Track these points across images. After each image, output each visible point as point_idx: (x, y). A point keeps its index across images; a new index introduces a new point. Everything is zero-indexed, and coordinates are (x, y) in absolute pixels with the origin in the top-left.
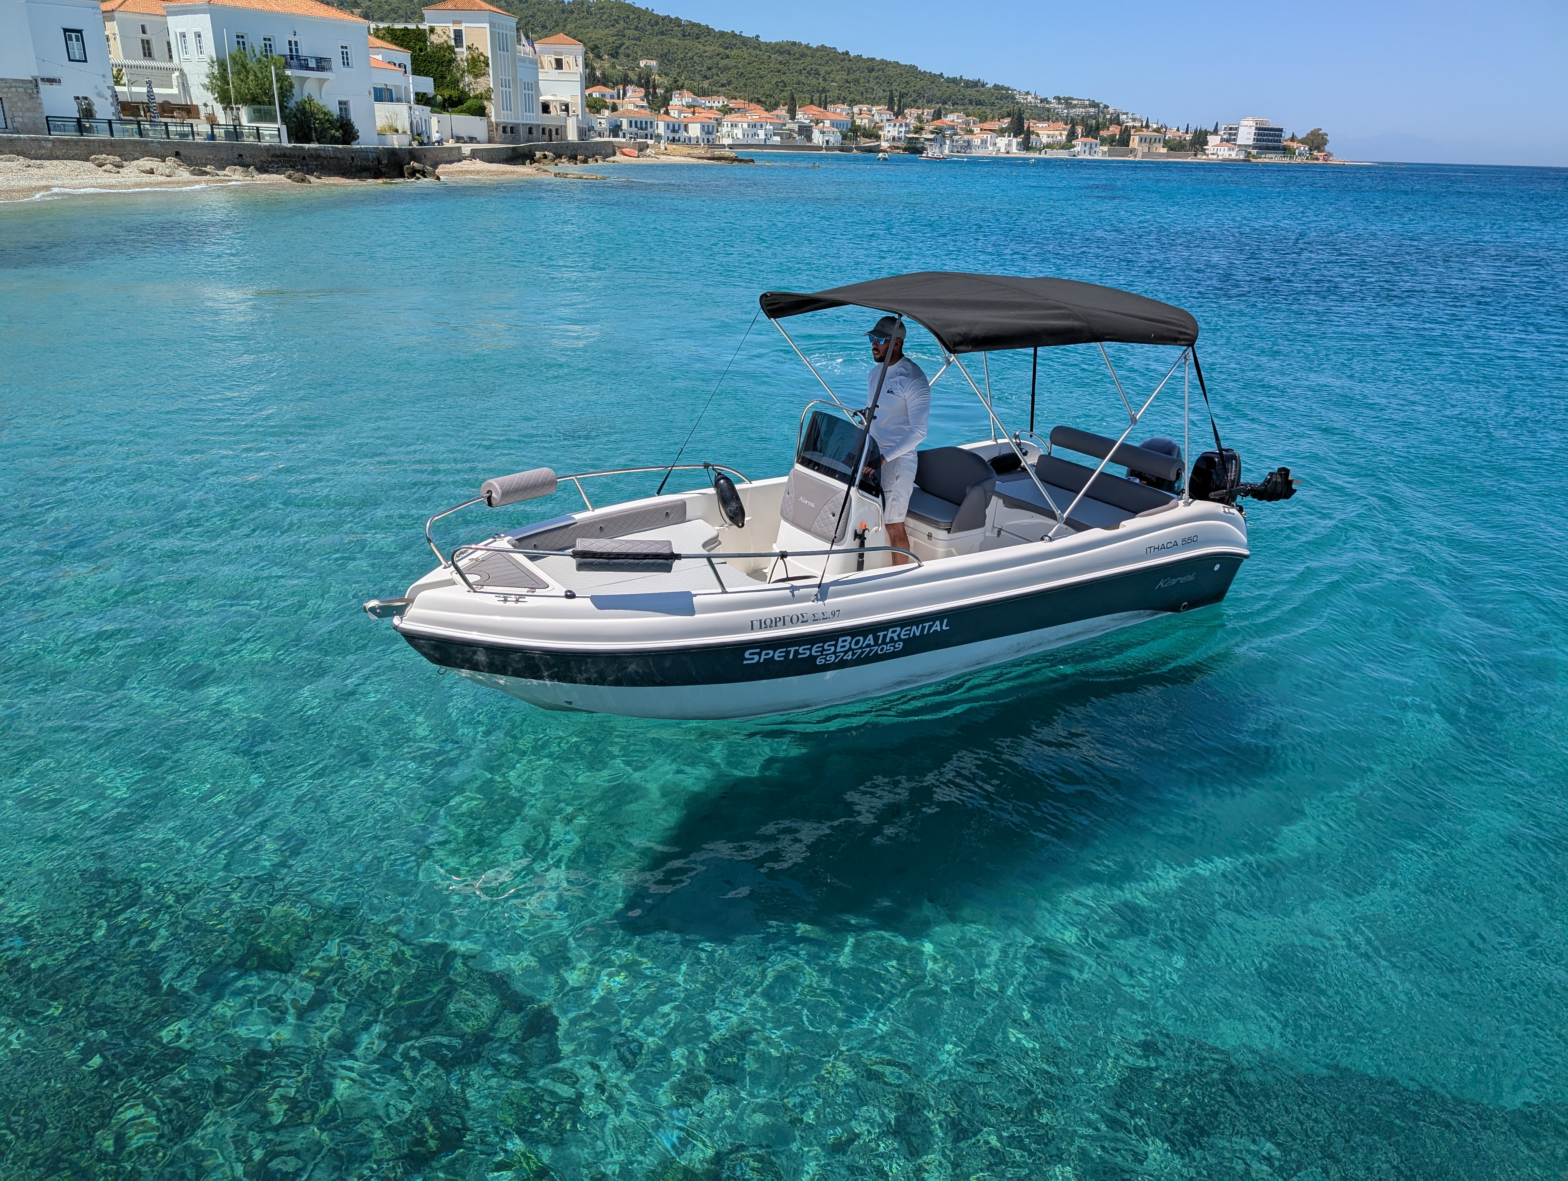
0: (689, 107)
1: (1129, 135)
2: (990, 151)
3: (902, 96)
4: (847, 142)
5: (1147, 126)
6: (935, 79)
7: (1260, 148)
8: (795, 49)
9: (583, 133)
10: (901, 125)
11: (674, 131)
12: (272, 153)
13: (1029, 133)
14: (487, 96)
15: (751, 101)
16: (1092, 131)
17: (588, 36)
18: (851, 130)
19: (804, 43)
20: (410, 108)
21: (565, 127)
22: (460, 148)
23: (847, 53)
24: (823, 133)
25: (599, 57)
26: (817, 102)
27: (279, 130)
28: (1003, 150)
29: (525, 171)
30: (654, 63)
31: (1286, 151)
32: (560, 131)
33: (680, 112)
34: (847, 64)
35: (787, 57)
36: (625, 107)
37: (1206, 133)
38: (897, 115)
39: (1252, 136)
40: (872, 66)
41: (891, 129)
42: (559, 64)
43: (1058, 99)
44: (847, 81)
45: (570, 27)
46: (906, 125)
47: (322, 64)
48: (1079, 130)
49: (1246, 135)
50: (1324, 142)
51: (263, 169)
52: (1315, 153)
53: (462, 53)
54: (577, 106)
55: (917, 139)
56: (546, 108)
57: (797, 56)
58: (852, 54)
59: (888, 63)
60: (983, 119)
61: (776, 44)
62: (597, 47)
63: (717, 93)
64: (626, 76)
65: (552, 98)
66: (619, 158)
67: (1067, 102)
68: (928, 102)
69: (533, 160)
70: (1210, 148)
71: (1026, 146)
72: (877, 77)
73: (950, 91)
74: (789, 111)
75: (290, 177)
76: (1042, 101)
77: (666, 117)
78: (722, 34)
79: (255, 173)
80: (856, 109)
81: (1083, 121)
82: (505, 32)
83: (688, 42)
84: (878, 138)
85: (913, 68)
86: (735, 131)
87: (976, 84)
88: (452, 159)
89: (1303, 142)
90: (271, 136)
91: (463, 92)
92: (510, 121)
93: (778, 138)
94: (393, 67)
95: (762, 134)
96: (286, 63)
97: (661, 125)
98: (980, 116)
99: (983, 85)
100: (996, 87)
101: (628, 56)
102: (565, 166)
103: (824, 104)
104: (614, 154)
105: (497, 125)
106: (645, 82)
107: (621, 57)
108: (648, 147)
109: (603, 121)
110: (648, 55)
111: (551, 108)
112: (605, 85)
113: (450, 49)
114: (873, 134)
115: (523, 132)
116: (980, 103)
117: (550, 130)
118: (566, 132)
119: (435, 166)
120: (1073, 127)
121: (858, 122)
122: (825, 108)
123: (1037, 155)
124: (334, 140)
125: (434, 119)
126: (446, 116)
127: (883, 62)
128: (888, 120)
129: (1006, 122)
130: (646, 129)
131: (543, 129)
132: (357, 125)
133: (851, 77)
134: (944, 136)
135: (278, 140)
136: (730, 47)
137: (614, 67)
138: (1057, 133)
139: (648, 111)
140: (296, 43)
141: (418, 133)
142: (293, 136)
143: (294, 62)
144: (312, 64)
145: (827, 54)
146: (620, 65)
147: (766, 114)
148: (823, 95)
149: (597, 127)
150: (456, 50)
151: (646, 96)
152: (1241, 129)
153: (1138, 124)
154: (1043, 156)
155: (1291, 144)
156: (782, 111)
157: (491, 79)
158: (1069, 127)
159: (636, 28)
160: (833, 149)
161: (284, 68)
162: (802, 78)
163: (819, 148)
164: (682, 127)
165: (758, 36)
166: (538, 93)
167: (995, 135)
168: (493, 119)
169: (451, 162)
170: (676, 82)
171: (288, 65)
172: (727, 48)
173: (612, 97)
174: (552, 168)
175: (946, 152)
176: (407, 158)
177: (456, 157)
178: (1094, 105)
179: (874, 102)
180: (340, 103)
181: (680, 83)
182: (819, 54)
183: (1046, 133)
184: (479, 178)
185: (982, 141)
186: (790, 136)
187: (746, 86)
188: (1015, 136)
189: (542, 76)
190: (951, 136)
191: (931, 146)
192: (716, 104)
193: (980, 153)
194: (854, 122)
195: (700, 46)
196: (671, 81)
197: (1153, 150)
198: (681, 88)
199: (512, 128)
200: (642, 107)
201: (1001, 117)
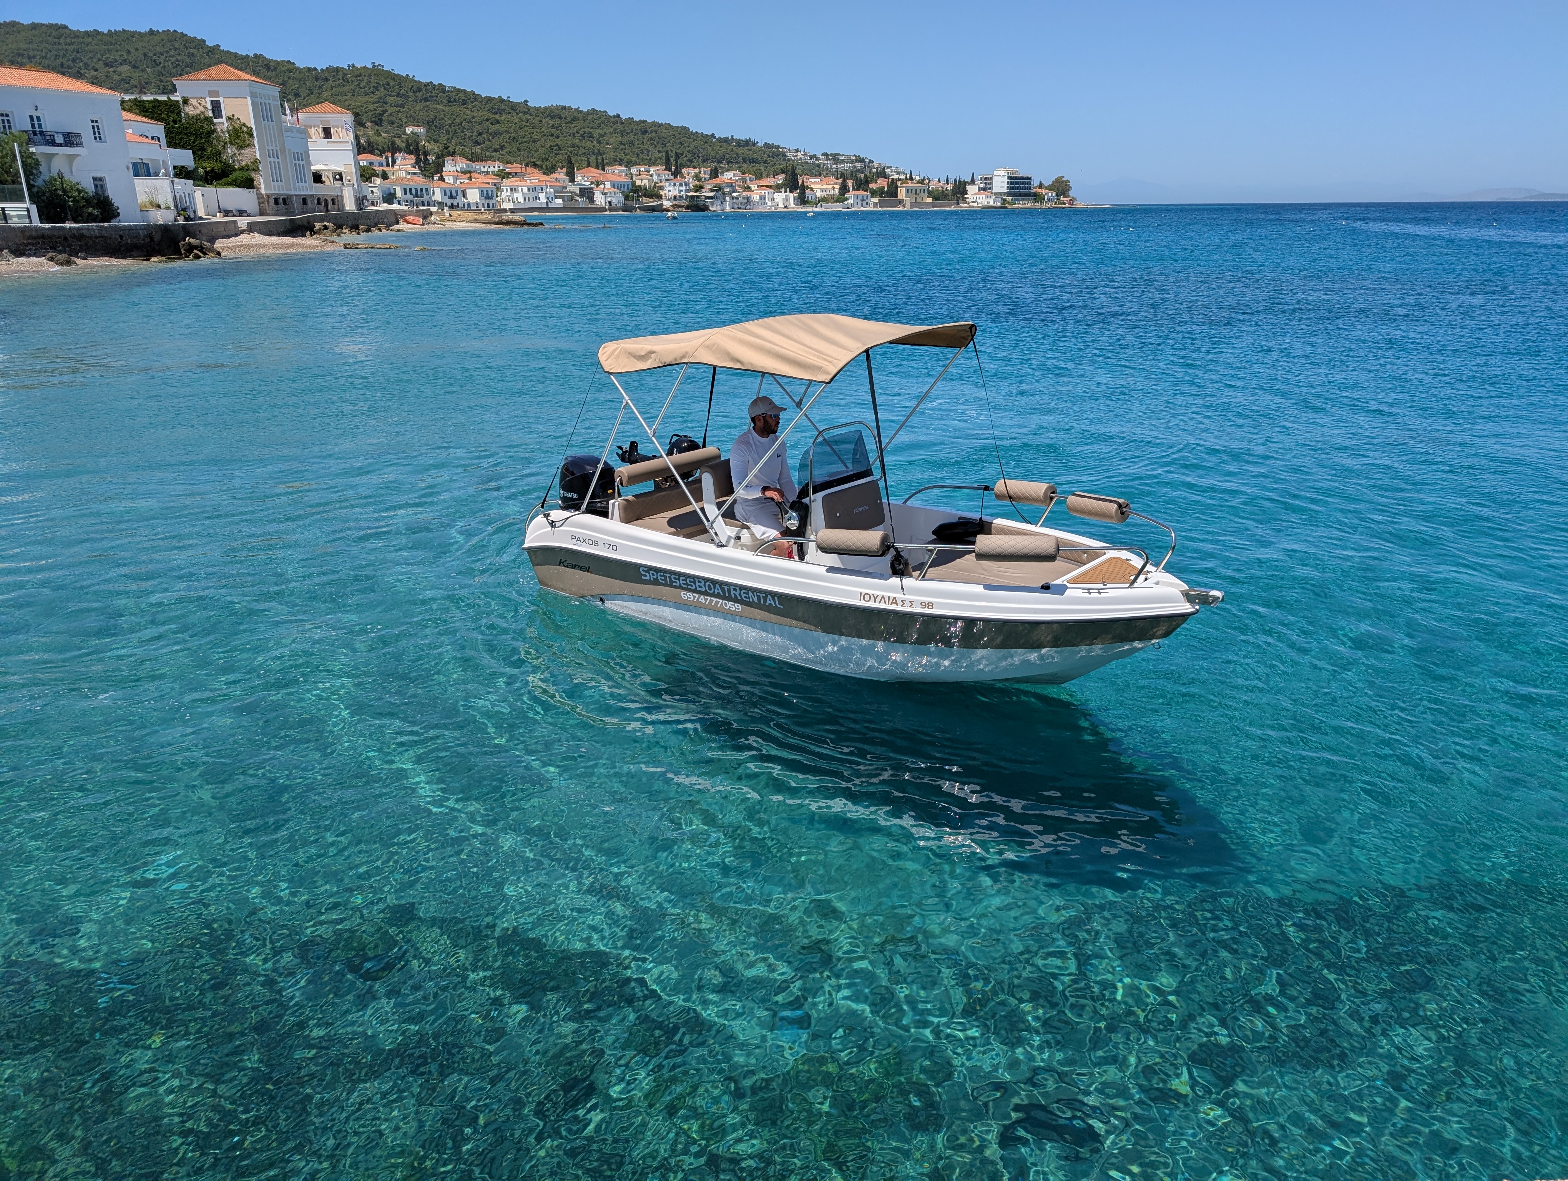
0: (464, 172)
1: (897, 187)
2: (769, 207)
3: (677, 156)
4: (629, 202)
5: (911, 179)
6: (707, 139)
7: (1013, 195)
8: (566, 113)
9: (360, 201)
10: (681, 185)
11: (451, 197)
12: (27, 234)
13: (803, 188)
14: (254, 166)
15: (527, 165)
16: (862, 184)
18: (632, 191)
19: (574, 107)
20: (171, 182)
21: (342, 196)
22: (235, 222)
23: (618, 116)
24: (604, 194)
25: (365, 125)
26: (594, 164)
27: (28, 210)
28: (781, 205)
29: (308, 242)
30: (420, 130)
31: (1036, 197)
32: (336, 201)
33: (456, 178)
34: (619, 127)
35: (557, 121)
36: (396, 174)
37: (965, 183)
38: (675, 174)
39: (1006, 185)
40: (644, 128)
41: (671, 188)
42: (327, 133)
43: (826, 155)
44: (621, 143)
45: (325, 94)
46: (686, 184)
47: (71, 140)
48: (850, 183)
49: (1000, 184)
50: (1069, 188)
51: (18, 252)
52: (1062, 198)
53: (222, 124)
54: (351, 174)
55: (698, 197)
56: (317, 178)
57: (569, 119)
58: (623, 117)
59: (660, 125)
60: (759, 176)
61: (546, 108)
62: (361, 115)
63: (491, 158)
64: (393, 143)
65: (324, 168)
66: (402, 226)
67: (835, 158)
68: (704, 161)
69: (313, 232)
70: (970, 197)
71: (802, 200)
72: (651, 139)
73: (723, 150)
74: (568, 174)
75: (51, 259)
76: (811, 157)
77: (441, 184)
78: (490, 99)
79: (10, 257)
80: (634, 170)
81: (853, 175)
82: (267, 102)
83: (456, 109)
84: (660, 197)
85: (685, 129)
86: (516, 195)
87: (747, 143)
88: (227, 233)
89: (1050, 188)
90: (19, 216)
91: (226, 164)
92: (282, 192)
93: (560, 201)
94: (147, 140)
95: (543, 197)
96: (29, 139)
97: (438, 192)
98: (755, 174)
99: (754, 144)
100: (767, 145)
101: (393, 123)
102: (349, 237)
103: (601, 166)
104: (398, 223)
105: (268, 196)
106: (413, 148)
107: (385, 124)
108: (431, 214)
109: (375, 190)
110: (415, 122)
111: (324, 179)
112: (372, 152)
113: (207, 119)
114: (654, 193)
115: (297, 204)
116: (753, 161)
117: (326, 201)
118: (342, 202)
119: (212, 241)
120: (844, 181)
121: (638, 183)
122: (603, 170)
123: (813, 209)
124: (91, 218)
125: (198, 193)
126: (210, 190)
127: (655, 124)
128: (667, 180)
129: (780, 179)
130: (422, 196)
131: (319, 200)
132: (116, 202)
133: (625, 139)
134: (723, 194)
135: (27, 220)
136: (500, 112)
137: (379, 135)
138: (830, 187)
139: (421, 178)
140: (38, 118)
141: (183, 209)
142: (44, 216)
143: (38, 138)
144: (59, 139)
145: (597, 118)
146: (385, 132)
147: (544, 178)
148: (599, 158)
149: (370, 196)
150: (215, 121)
151: (418, 162)
152: (995, 179)
153: (903, 177)
154: (819, 209)
155: (1040, 191)
156: (561, 175)
157: (257, 150)
158: (840, 181)
159: (398, 95)
160: (616, 209)
161: (28, 144)
162: (577, 141)
163: (603, 209)
164: (460, 193)
165: (526, 101)
166: (309, 164)
167: (772, 191)
168: (263, 191)
169: (228, 237)
170: (446, 148)
171: (30, 142)
172: (496, 113)
173: (381, 165)
174: (337, 239)
175: (728, 209)
176: (182, 235)
177: (229, 231)
178: (860, 160)
179: (652, 163)
180: (95, 179)
181: (451, 149)
182: (590, 117)
183: (819, 187)
184: (261, 251)
185: (761, 197)
186: (572, 199)
187: (519, 150)
188: (791, 192)
189: (311, 146)
190: (730, 193)
191: (712, 204)
192: (492, 169)
193: (761, 209)
194: (634, 183)
195: (468, 112)
196: (441, 147)
197: (919, 200)
198: (453, 154)
199: (284, 199)
200: (415, 174)
201: (776, 174)
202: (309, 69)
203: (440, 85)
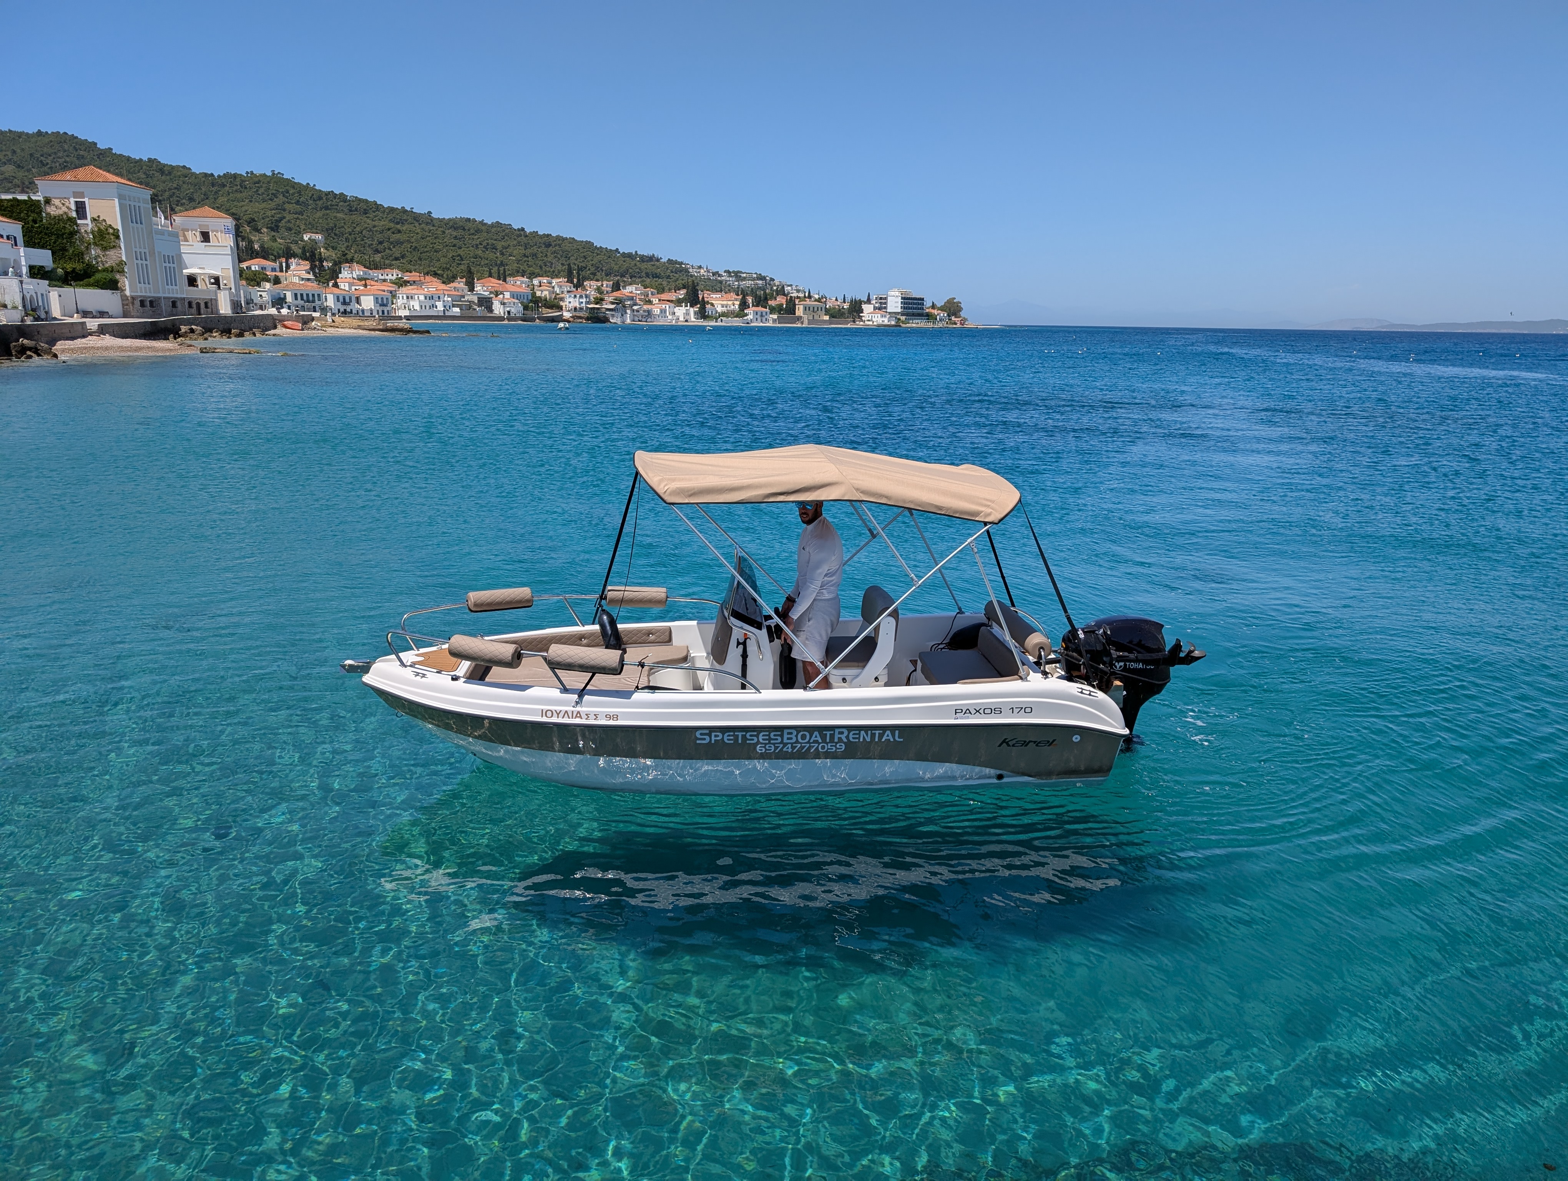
0: (360, 279)
1: (795, 305)
2: (670, 320)
3: (580, 269)
4: (529, 312)
5: (810, 297)
6: (611, 254)
7: (907, 315)
8: (470, 225)
9: (238, 306)
10: (581, 296)
11: (345, 303)
13: (704, 303)
14: (119, 268)
15: (427, 274)
16: (761, 301)
17: (243, 209)
18: (532, 301)
19: (479, 219)
20: (21, 282)
21: (216, 300)
22: (85, 323)
23: (523, 229)
24: (503, 304)
25: (258, 231)
26: (496, 275)
28: (682, 319)
29: (165, 346)
30: (318, 237)
31: (929, 316)
32: (210, 304)
33: (351, 285)
34: (523, 239)
35: (461, 232)
36: (289, 280)
37: (861, 302)
38: (577, 286)
39: (900, 305)
40: (548, 241)
41: (571, 300)
42: (206, 237)
43: (728, 272)
44: (525, 256)
45: (221, 200)
46: (587, 296)
48: (750, 300)
49: (895, 304)
50: (960, 309)
52: (953, 318)
53: (86, 225)
54: (230, 279)
55: (598, 309)
56: (192, 281)
57: (472, 231)
58: (528, 230)
59: (564, 239)
60: (661, 290)
61: (450, 220)
62: (253, 220)
63: (390, 266)
64: (288, 249)
65: (198, 271)
66: (280, 330)
67: (737, 275)
68: (607, 275)
69: (177, 334)
70: (865, 315)
71: (703, 314)
72: (555, 252)
73: (626, 265)
74: (467, 284)
76: (714, 274)
77: (336, 290)
78: (392, 210)
80: (536, 282)
81: (753, 292)
82: (137, 204)
83: (356, 217)
84: (560, 308)
85: (589, 244)
86: (412, 303)
87: (651, 258)
88: (73, 335)
89: (942, 309)
91: (89, 265)
92: (148, 294)
93: (457, 310)
95: (440, 306)
97: (331, 298)
98: (656, 288)
99: (658, 260)
100: (670, 261)
101: (290, 229)
102: (216, 340)
103: (503, 276)
104: (275, 327)
105: (133, 298)
106: (311, 255)
107: (282, 230)
108: (313, 319)
109: (264, 294)
110: (313, 228)
111: (199, 282)
112: (264, 258)
113: (70, 219)
114: (555, 304)
115: (165, 306)
116: (656, 276)
117: (198, 304)
118: (217, 305)
119: (53, 342)
120: (744, 297)
121: (538, 294)
122: (505, 280)
123: (713, 323)
125: (54, 295)
126: (68, 291)
127: (558, 238)
128: (568, 292)
129: (682, 294)
130: (313, 301)
131: (190, 304)
133: (528, 252)
134: (624, 306)
136: (402, 222)
137: (274, 240)
138: (730, 303)
139: (315, 284)
141: (32, 308)
145: (502, 231)
146: (282, 238)
147: (443, 286)
148: (502, 269)
149: (257, 300)
150: (79, 222)
151: (312, 268)
152: (889, 299)
153: (801, 295)
154: (719, 324)
155: (932, 311)
156: (460, 284)
157: (123, 251)
158: (740, 297)
159: (298, 203)
160: (515, 319)
162: (479, 252)
163: (501, 319)
164: (353, 299)
165: (430, 212)
166: (182, 265)
167: (672, 305)
168: (128, 293)
169: (73, 338)
170: (344, 255)
172: (398, 223)
173: (274, 270)
174: (200, 343)
175: (628, 321)
176: (15, 336)
177: (78, 332)
178: (762, 278)
179: (554, 275)
181: (349, 257)
182: (493, 230)
183: (719, 303)
184: (105, 354)
185: (661, 311)
186: (470, 307)
187: (420, 259)
188: (691, 306)
189: (183, 249)
190: (631, 306)
191: (613, 316)
192: (390, 277)
193: (660, 322)
194: (534, 294)
195: (368, 221)
196: (339, 254)
197: (816, 317)
198: (351, 261)
199: (151, 302)
200: (308, 280)
201: (677, 289)
202: (206, 175)
203: (342, 194)
